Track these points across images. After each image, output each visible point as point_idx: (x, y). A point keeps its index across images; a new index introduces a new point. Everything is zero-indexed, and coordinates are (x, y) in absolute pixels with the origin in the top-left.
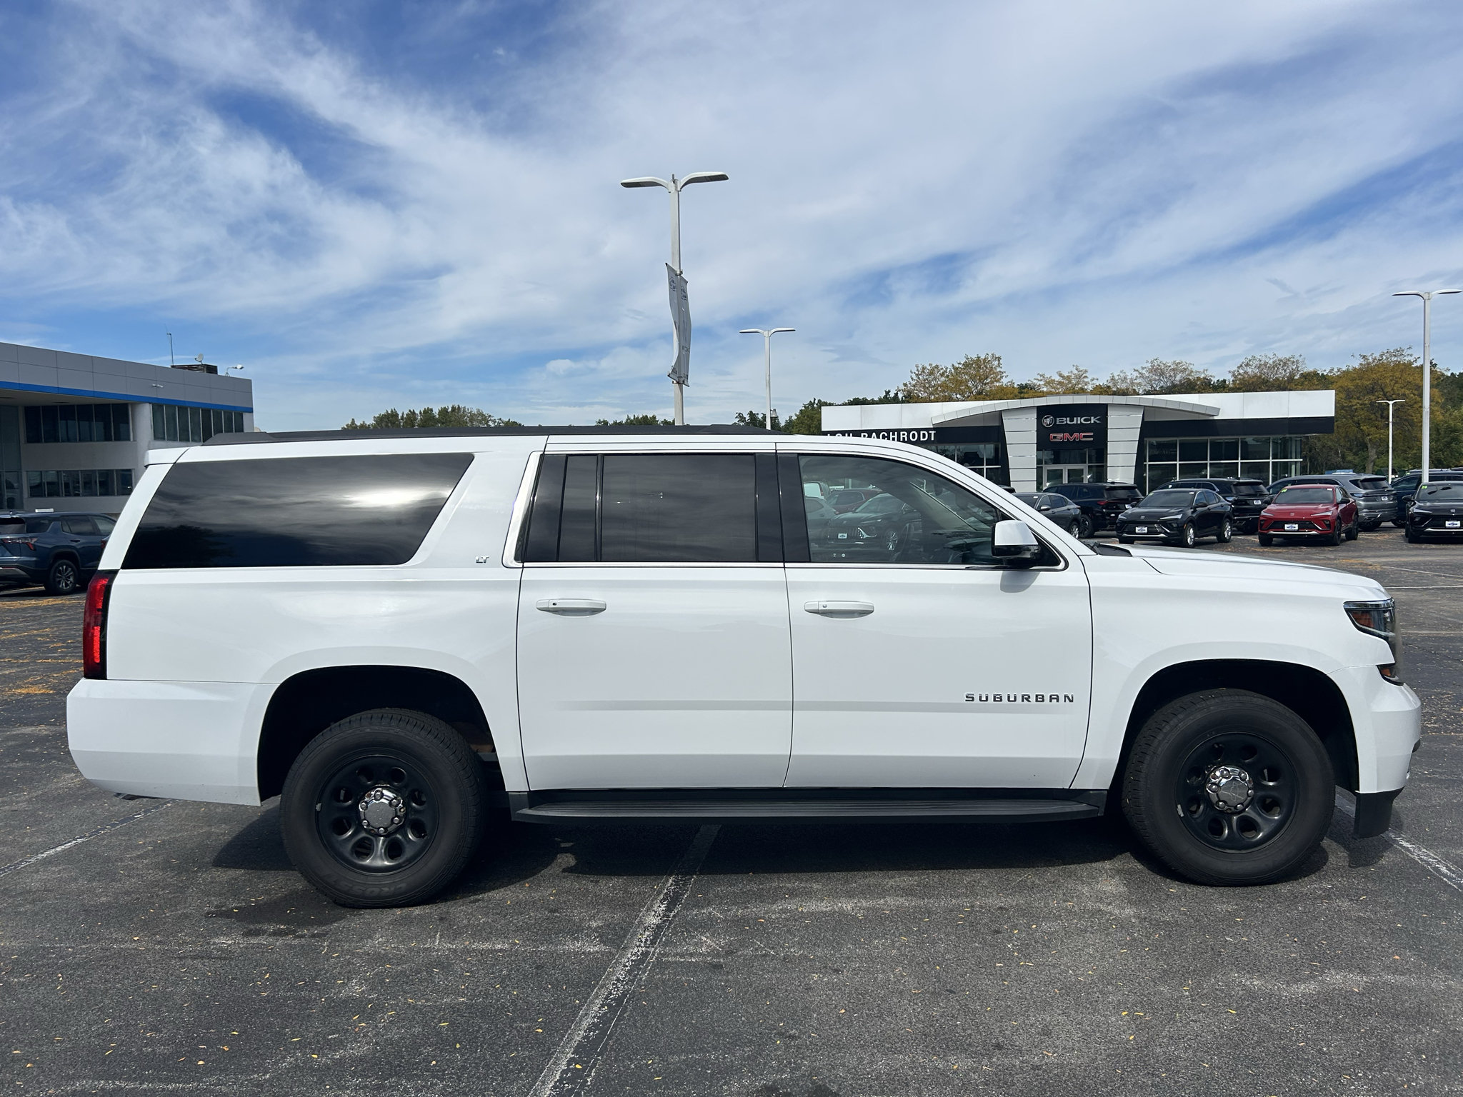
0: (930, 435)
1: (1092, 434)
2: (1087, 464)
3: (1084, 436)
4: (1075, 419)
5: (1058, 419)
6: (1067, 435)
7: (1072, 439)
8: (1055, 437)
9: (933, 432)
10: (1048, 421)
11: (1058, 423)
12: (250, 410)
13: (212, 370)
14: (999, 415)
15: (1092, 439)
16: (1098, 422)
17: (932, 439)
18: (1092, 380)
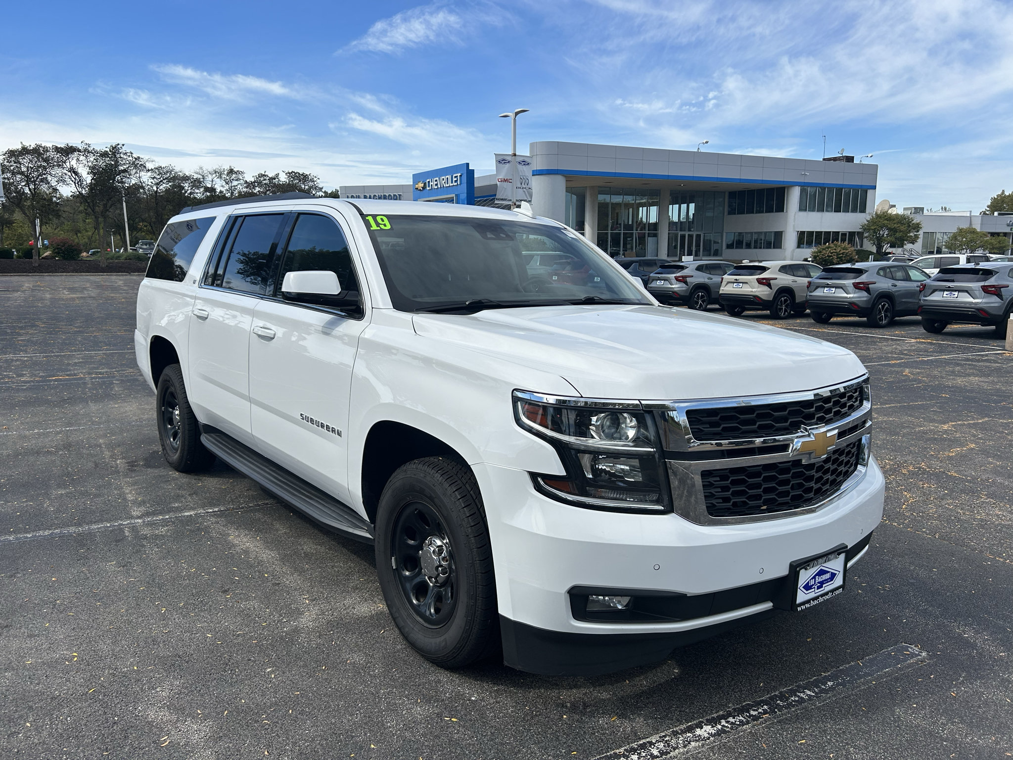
12: (874, 188)
13: (850, 159)
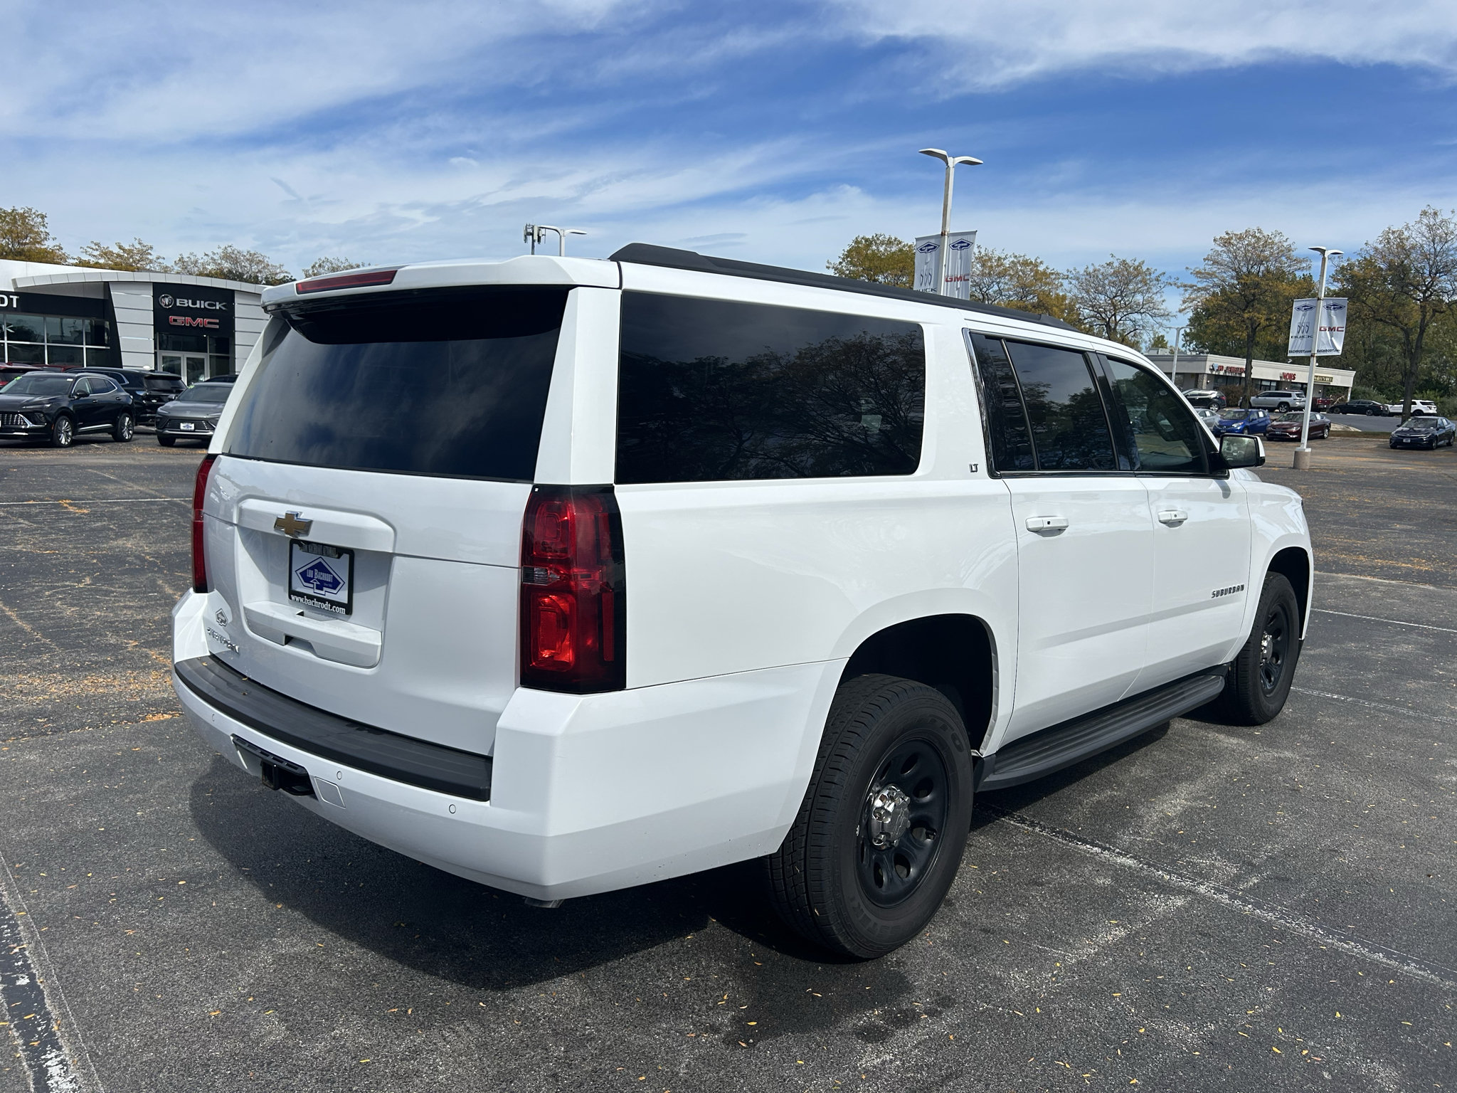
0: (11, 301)
1: (218, 321)
2: (208, 354)
3: (209, 323)
4: (198, 302)
5: (178, 300)
6: (189, 319)
7: (194, 324)
8: (175, 320)
9: (15, 298)
10: (167, 301)
11: (178, 304)
14: (106, 286)
15: (218, 327)
16: (224, 309)
17: (15, 306)
18: (158, 258)
